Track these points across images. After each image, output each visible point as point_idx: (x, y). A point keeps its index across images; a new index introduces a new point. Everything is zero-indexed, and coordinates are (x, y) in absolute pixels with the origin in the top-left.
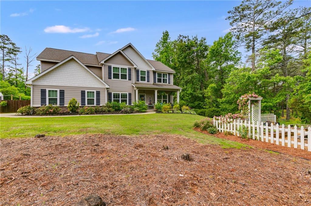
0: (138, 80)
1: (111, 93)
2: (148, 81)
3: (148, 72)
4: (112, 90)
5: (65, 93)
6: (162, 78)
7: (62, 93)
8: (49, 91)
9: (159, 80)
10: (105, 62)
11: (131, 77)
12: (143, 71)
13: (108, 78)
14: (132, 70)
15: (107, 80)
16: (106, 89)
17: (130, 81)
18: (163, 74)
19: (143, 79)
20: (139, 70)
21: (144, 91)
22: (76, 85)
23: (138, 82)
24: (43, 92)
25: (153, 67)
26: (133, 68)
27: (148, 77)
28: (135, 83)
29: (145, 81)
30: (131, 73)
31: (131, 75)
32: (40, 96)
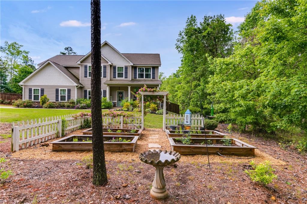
0: (115, 77)
1: (87, 90)
2: (126, 77)
3: (126, 68)
4: (87, 88)
5: (44, 91)
6: (144, 73)
7: (42, 91)
8: (34, 89)
9: (141, 76)
10: (81, 62)
11: (107, 74)
12: (120, 67)
13: (84, 77)
14: (107, 68)
15: (84, 78)
16: (76, 87)
17: (104, 78)
18: (146, 69)
19: (120, 75)
20: (116, 67)
21: (119, 88)
22: (52, 84)
23: (114, 79)
24: (30, 90)
25: (130, 62)
26: (108, 65)
27: (126, 73)
28: (110, 80)
29: (122, 77)
30: (107, 70)
31: (106, 72)
32: (28, 94)
